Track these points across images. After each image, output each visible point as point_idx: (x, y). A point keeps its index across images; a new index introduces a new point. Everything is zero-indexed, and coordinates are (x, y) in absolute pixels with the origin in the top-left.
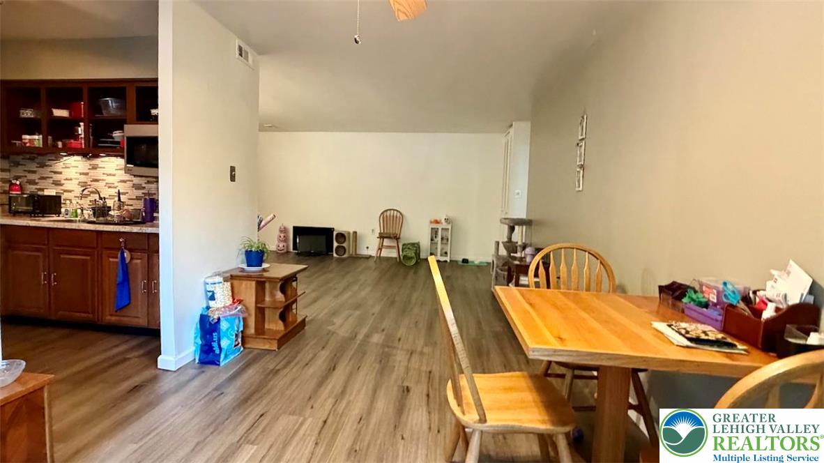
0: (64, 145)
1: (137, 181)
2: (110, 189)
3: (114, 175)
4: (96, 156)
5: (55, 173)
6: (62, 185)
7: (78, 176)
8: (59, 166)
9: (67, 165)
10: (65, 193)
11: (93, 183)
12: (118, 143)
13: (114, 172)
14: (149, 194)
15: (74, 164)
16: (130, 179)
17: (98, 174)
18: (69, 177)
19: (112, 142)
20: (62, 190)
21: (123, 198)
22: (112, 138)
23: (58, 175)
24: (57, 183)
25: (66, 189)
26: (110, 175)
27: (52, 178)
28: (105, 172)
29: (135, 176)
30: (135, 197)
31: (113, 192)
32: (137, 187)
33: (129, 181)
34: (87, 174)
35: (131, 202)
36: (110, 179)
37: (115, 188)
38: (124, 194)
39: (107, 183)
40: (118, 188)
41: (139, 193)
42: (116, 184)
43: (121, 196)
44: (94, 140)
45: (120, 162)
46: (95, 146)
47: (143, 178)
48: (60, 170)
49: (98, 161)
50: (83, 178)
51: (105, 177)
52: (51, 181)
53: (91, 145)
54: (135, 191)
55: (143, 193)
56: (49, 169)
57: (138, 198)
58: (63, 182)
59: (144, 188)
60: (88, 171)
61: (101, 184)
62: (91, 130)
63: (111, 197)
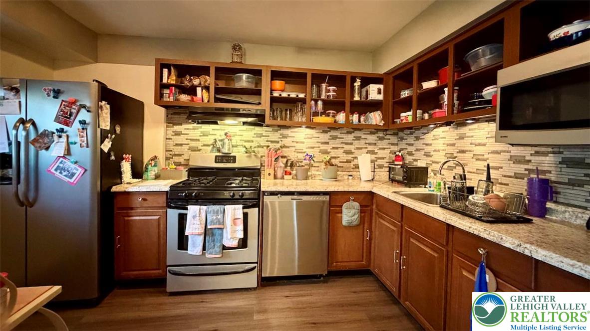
0: (431, 116)
1: (515, 151)
2: (478, 162)
3: (484, 145)
4: (462, 124)
5: (427, 145)
6: (430, 156)
7: (445, 147)
8: (428, 138)
9: (436, 137)
10: (433, 165)
11: (459, 154)
12: (489, 102)
13: (485, 141)
14: (538, 172)
15: (442, 135)
16: (506, 149)
17: (464, 144)
18: (437, 148)
19: (480, 103)
20: (431, 161)
21: (494, 174)
22: (482, 97)
23: (428, 147)
24: (427, 155)
25: (434, 160)
26: (479, 145)
27: (423, 149)
28: (473, 142)
29: (512, 145)
30: (513, 175)
31: (482, 165)
32: (517, 160)
33: (504, 151)
34: (453, 145)
35: (505, 180)
36: (479, 150)
37: (485, 160)
38: (497, 168)
39: (474, 155)
40: (488, 162)
41: (521, 168)
42: (486, 156)
43: (491, 171)
44: (459, 105)
45: (491, 128)
46: (461, 111)
47: (529, 148)
48: (430, 142)
49: (464, 130)
50: (451, 150)
51: (473, 148)
52: (422, 152)
53: (455, 112)
54: (513, 165)
55: (526, 170)
56: (421, 142)
57: (517, 176)
58: (432, 153)
59: (530, 161)
60: (455, 142)
61: (468, 155)
62: (455, 95)
63: (478, 171)
